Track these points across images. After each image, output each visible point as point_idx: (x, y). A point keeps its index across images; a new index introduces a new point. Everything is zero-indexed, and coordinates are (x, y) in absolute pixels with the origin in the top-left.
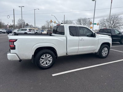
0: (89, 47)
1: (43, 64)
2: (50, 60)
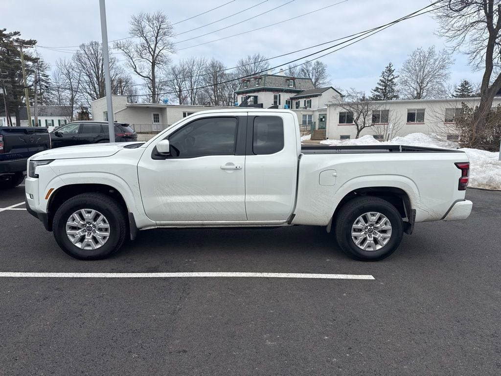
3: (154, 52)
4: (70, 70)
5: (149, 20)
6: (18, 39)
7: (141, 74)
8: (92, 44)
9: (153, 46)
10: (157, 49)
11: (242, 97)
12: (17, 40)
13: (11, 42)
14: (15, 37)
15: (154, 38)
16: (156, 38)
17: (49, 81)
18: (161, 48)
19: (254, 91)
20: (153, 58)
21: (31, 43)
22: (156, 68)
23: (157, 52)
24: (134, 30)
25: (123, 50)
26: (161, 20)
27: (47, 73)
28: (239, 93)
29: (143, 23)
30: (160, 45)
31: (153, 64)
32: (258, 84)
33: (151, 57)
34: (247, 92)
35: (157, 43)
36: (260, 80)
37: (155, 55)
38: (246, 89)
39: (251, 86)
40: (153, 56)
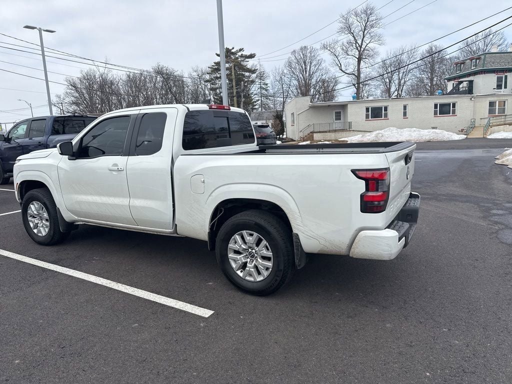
3: (361, 47)
4: (283, 77)
5: (356, 15)
6: (242, 54)
7: (346, 71)
8: (301, 49)
9: (359, 42)
10: (364, 43)
11: (453, 84)
12: (242, 56)
13: (237, 58)
14: (240, 54)
15: (361, 33)
16: (364, 33)
17: (268, 88)
18: (367, 42)
19: (469, 75)
20: (359, 54)
21: (252, 56)
22: (362, 63)
23: (363, 47)
24: (342, 28)
25: (329, 50)
26: (369, 12)
27: (267, 81)
28: (449, 80)
29: (351, 20)
30: (367, 40)
31: (359, 60)
32: (476, 66)
33: (358, 53)
34: (460, 77)
35: (364, 37)
36: (478, 61)
37: (362, 49)
38: (459, 73)
39: (466, 69)
40: (359, 51)
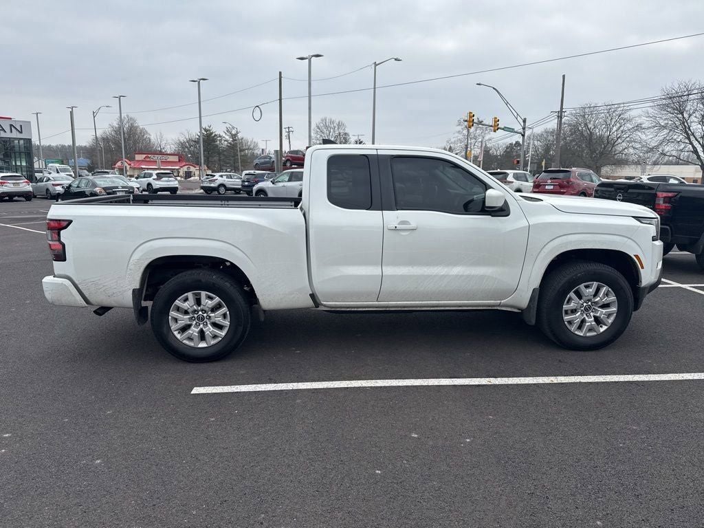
0: (457, 270)
1: (186, 334)
2: (220, 320)
